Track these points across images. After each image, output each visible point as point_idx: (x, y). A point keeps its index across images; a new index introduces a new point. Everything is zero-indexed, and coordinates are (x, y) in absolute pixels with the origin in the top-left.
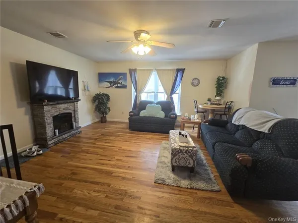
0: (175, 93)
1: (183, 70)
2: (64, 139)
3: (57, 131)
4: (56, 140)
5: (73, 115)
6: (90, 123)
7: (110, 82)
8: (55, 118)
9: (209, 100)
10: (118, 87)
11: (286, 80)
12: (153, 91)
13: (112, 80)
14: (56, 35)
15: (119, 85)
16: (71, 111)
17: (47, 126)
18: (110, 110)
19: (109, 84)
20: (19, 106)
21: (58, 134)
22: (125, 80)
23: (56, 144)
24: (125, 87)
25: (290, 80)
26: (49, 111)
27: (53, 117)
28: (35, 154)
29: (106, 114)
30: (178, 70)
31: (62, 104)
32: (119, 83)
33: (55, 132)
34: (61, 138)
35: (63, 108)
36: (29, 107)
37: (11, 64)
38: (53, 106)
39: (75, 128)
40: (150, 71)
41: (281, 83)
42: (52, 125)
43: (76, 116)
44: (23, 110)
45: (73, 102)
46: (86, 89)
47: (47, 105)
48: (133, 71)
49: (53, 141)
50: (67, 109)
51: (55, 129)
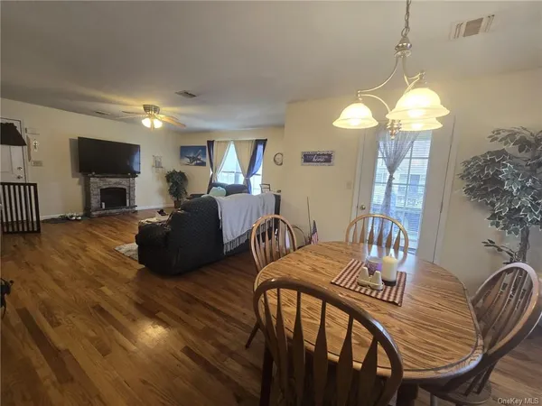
0: (254, 174)
1: (264, 142)
2: (111, 215)
3: (103, 203)
4: (102, 212)
5: (127, 191)
6: (160, 206)
7: (190, 158)
8: (104, 191)
10: (197, 164)
11: (319, 155)
14: (101, 113)
15: (198, 162)
16: (124, 187)
17: (92, 196)
19: (189, 160)
20: (74, 176)
21: (104, 207)
22: (204, 154)
23: (100, 216)
24: (203, 164)
25: (324, 155)
26: (96, 183)
27: (101, 190)
28: (74, 218)
30: (258, 142)
32: (198, 160)
33: (101, 205)
34: (108, 212)
35: (113, 182)
36: (83, 178)
37: (71, 140)
38: (102, 179)
39: (128, 205)
40: (227, 142)
41: (314, 160)
42: (99, 197)
43: (132, 193)
45: (129, 177)
46: (158, 165)
47: (93, 176)
48: (211, 143)
49: (98, 212)
50: (120, 184)
51: (102, 201)
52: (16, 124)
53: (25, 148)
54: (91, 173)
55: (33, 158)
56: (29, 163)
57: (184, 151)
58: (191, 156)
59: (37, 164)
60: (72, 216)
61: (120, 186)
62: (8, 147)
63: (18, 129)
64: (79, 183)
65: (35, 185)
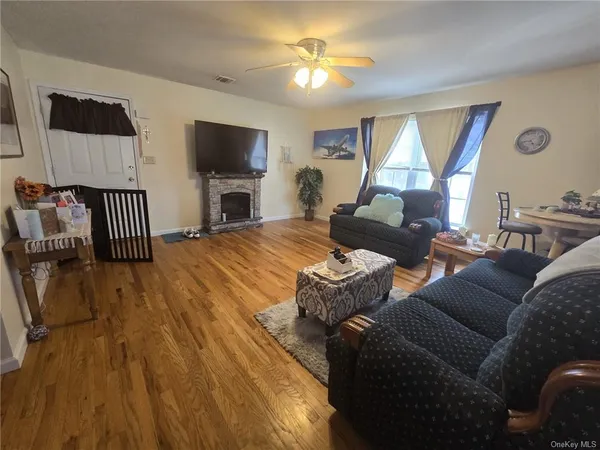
0: (458, 172)
1: (492, 109)
2: (234, 230)
3: (224, 215)
4: (223, 227)
5: (252, 198)
6: (287, 216)
7: (328, 148)
8: (225, 198)
9: (572, 197)
10: (340, 157)
12: (407, 165)
13: (332, 144)
14: (224, 80)
15: (342, 153)
16: (248, 191)
17: (212, 205)
18: (321, 199)
19: (326, 151)
20: (190, 177)
21: (225, 220)
22: (354, 141)
23: (221, 232)
24: (351, 156)
26: (216, 186)
27: (222, 196)
28: (191, 235)
29: (314, 205)
30: (475, 110)
31: (234, 178)
32: (343, 150)
33: (222, 216)
34: (227, 225)
35: (235, 184)
36: (201, 179)
37: (186, 125)
38: (223, 181)
39: (252, 216)
42: (219, 206)
43: (256, 200)
44: (193, 182)
45: (254, 178)
46: (286, 159)
47: (213, 178)
48: (367, 123)
49: (217, 227)
50: (243, 187)
51: (223, 212)
52: (125, 105)
53: (136, 137)
54: (210, 172)
55: (144, 154)
56: (141, 160)
57: (319, 138)
58: (331, 144)
59: (151, 161)
60: (189, 233)
61: (243, 191)
62: (117, 137)
63: (127, 112)
64: (197, 187)
65: (144, 193)
